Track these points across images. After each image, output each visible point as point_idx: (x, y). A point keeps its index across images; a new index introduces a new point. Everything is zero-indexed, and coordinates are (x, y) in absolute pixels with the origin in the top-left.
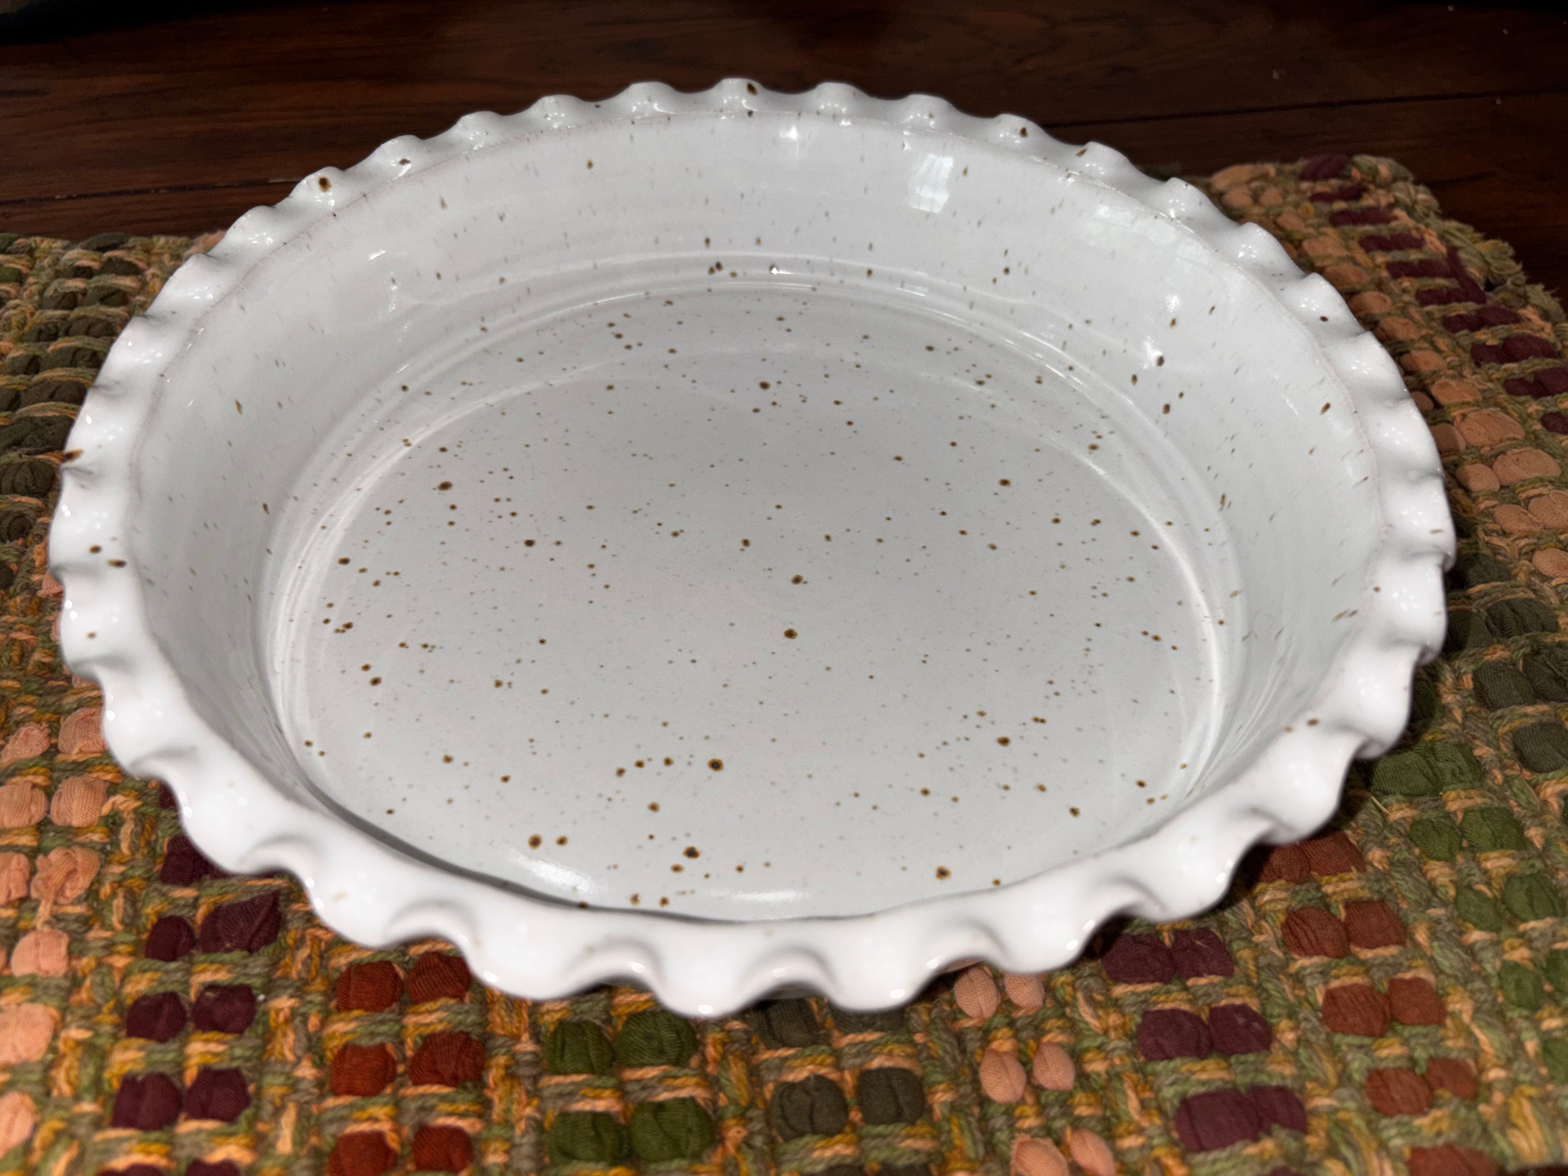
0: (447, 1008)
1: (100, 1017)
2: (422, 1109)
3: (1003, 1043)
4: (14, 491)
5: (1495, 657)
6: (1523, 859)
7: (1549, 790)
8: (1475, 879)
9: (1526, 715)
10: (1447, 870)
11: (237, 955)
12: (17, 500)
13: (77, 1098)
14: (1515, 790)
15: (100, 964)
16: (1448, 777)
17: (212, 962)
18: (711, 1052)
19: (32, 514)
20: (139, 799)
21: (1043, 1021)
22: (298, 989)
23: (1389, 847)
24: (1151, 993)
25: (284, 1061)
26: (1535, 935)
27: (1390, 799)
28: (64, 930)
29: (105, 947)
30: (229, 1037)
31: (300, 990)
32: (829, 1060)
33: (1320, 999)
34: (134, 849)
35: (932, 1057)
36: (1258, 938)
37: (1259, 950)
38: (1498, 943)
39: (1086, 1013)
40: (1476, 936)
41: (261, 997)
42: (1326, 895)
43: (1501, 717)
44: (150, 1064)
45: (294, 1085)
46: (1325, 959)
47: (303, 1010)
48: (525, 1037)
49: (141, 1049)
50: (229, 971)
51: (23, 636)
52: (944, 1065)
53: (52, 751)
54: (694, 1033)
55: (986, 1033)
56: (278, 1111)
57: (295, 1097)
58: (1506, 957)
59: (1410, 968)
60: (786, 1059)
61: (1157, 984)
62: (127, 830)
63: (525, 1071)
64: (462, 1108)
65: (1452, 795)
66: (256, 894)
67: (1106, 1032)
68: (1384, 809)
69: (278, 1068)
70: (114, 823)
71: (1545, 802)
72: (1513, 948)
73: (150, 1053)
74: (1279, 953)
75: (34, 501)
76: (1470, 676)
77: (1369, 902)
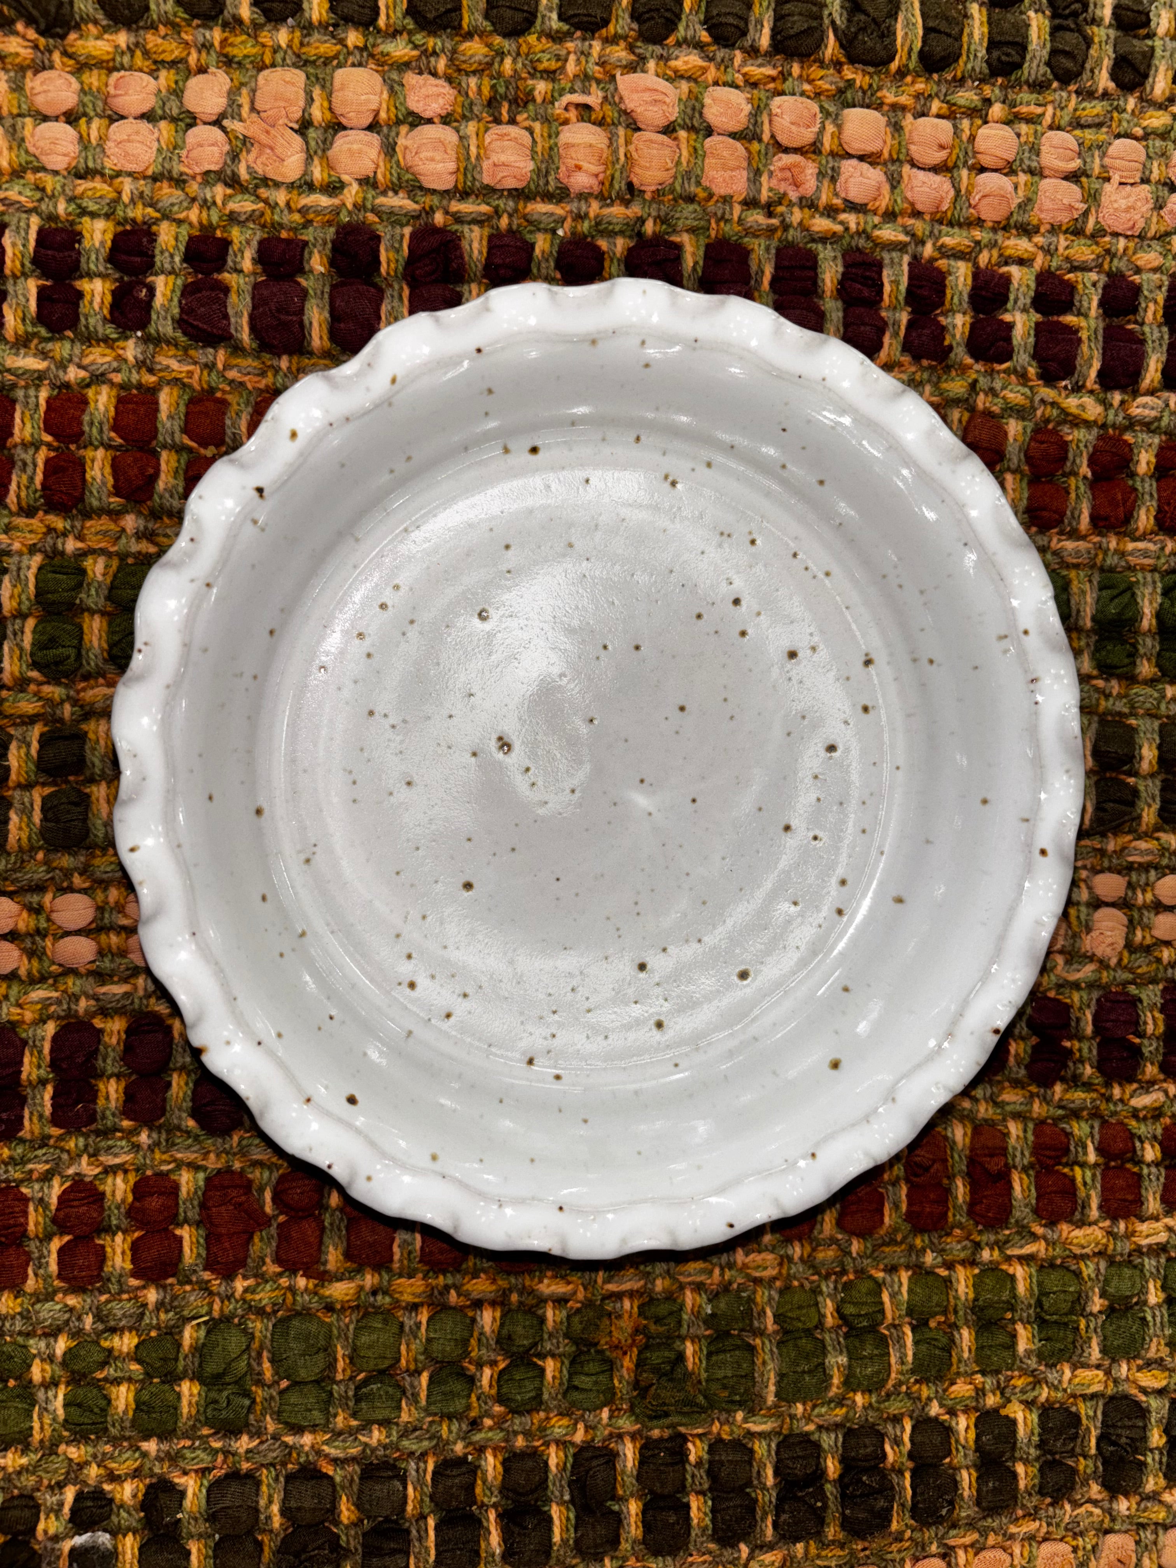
0: (104, 483)
1: (140, 206)
2: (25, 464)
3: (25, 922)
4: (779, 18)
5: (343, 1508)
6: (122, 1420)
7: (191, 1482)
8: (112, 1371)
9: (270, 1502)
10: (125, 1349)
11: (176, 311)
12: (765, 24)
13: (71, 200)
14: (199, 1452)
15: (194, 200)
16: (213, 1395)
17: (173, 291)
18: (47, 689)
19: (747, 43)
20: (354, 205)
21: (40, 960)
22: (144, 362)
23: (158, 1310)
24: (40, 1052)
25: (83, 355)
26: (50, 1394)
27: (202, 1333)
28: (225, 163)
29: (205, 201)
30: (106, 312)
31: (141, 364)
32: (22, 780)
33: (24, 1190)
34: (303, 211)
35: (23, 861)
36: (85, 1159)
37: (75, 1158)
38: (51, 1358)
39: (38, 994)
40: (61, 1345)
41: (139, 334)
42: (114, 1234)
43: (276, 1480)
44: (88, 252)
45: (62, 365)
46: (53, 1207)
47: (124, 367)
48: (80, 545)
49: (102, 243)
50: (163, 305)
51: (571, 67)
52: (14, 870)
53: (416, 120)
54: (67, 677)
55: (36, 910)
56: (44, 355)
57: (53, 367)
58: (37, 1361)
59: (36, 1275)
60: (29, 745)
61: (48, 1058)
62: (324, 201)
63: (50, 541)
64: (23, 494)
65: (195, 1391)
66: (233, 320)
67: (20, 1006)
68: (194, 1322)
69: (77, 351)
70: (335, 188)
71: (185, 1473)
72: (43, 1370)
73: (97, 251)
74: (71, 1171)
75: (765, 41)
76: (331, 1473)
77: (101, 1268)
